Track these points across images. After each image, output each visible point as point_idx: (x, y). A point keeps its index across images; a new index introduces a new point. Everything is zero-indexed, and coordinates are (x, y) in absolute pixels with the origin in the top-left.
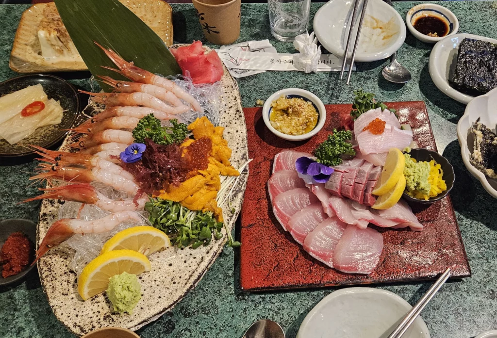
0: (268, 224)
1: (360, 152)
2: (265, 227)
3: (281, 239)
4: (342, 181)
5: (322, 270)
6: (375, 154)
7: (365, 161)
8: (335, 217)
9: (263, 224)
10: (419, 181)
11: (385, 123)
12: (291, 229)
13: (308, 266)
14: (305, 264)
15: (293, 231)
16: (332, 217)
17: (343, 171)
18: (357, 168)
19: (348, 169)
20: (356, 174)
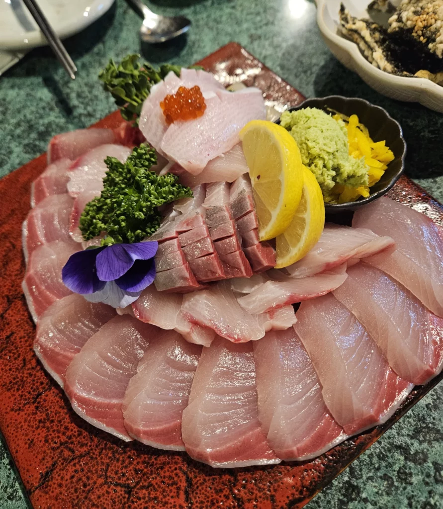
0: (82, 446)
1: (185, 172)
2: (81, 456)
3: (130, 463)
4: (185, 255)
5: (262, 479)
6: (218, 157)
7: (205, 187)
8: (218, 340)
9: (73, 452)
10: (336, 162)
11: (197, 90)
12: (138, 433)
13: (226, 492)
14: (217, 492)
15: (146, 433)
16: (212, 344)
17: (174, 235)
18: (199, 210)
19: (182, 224)
20: (204, 223)
